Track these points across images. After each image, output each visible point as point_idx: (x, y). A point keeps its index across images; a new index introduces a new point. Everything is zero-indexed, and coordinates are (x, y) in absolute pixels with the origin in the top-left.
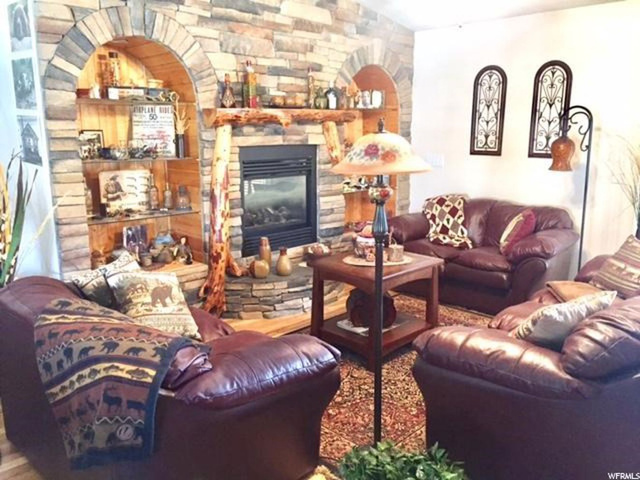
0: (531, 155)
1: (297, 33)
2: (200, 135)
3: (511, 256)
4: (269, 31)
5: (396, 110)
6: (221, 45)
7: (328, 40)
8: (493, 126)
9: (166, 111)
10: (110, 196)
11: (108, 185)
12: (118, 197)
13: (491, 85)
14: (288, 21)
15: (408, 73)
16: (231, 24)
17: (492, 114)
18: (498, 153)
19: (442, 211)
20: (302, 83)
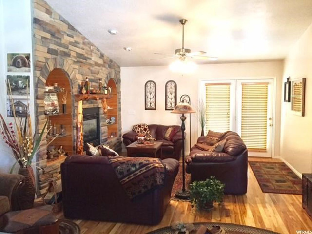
0: (166, 109)
1: (96, 67)
2: (73, 104)
3: (173, 141)
5: (116, 94)
6: (78, 71)
7: (102, 69)
8: (153, 100)
9: (54, 95)
13: (151, 87)
14: (93, 63)
15: (119, 81)
16: (81, 64)
17: (152, 96)
18: (155, 109)
19: (141, 129)
20: (97, 85)
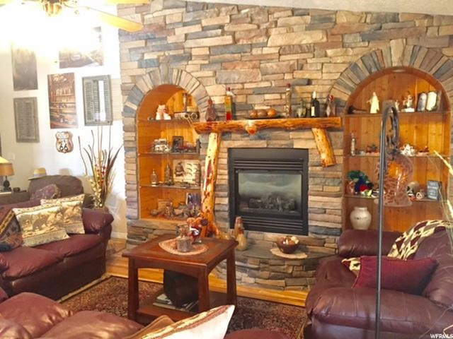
1: (284, 58)
4: (257, 63)
6: (216, 80)
10: (178, 173)
11: (177, 167)
12: (181, 175)
14: (275, 50)
16: (224, 64)
